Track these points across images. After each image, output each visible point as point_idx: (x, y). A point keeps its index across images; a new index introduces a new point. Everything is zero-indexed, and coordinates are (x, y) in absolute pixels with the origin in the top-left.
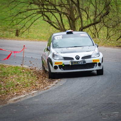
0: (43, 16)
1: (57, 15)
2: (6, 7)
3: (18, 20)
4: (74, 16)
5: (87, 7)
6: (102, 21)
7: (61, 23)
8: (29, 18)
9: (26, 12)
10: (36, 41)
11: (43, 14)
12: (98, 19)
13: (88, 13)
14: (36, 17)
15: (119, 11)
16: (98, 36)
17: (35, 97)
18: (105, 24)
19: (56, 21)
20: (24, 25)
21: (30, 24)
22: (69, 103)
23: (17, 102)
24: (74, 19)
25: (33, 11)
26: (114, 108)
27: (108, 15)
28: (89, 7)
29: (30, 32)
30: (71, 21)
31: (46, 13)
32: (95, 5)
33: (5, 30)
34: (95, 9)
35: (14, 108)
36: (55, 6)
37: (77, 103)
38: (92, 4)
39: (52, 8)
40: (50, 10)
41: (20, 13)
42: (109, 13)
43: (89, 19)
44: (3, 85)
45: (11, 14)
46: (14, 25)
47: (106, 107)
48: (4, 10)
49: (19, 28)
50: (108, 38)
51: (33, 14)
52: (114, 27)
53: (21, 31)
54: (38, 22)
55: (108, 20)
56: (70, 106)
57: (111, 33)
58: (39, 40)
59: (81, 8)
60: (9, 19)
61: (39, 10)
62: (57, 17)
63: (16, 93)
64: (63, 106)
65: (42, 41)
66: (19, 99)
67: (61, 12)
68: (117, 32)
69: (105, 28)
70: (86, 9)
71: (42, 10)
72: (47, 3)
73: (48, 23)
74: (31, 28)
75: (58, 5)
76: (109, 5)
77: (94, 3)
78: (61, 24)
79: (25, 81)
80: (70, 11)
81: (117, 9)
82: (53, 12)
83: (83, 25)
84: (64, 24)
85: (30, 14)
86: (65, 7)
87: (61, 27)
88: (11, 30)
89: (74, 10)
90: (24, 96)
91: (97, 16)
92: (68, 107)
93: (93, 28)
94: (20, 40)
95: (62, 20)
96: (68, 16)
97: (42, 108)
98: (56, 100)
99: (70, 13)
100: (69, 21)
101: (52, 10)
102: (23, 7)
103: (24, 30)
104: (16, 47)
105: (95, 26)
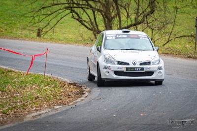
0: (72, 13)
1: (90, 12)
3: (41, 16)
4: (110, 14)
5: (128, 3)
6: (145, 22)
8: (54, 15)
9: (50, 6)
10: (62, 43)
11: (72, 10)
12: (140, 18)
13: (128, 11)
14: (63, 14)
15: (167, 9)
17: (60, 114)
18: (149, 25)
19: (88, 20)
20: (48, 24)
21: (55, 23)
23: (36, 118)
24: (110, 18)
25: (60, 6)
27: (152, 15)
28: (130, 3)
29: (55, 32)
30: (106, 20)
31: (75, 9)
32: (137, 1)
33: (24, 29)
34: (137, 7)
35: (32, 126)
39: (84, 3)
40: (81, 6)
41: (44, 8)
42: (154, 11)
43: (129, 18)
44: (19, 97)
45: (31, 9)
46: (35, 23)
48: (24, 3)
49: (41, 27)
51: (59, 10)
52: (160, 29)
53: (44, 30)
54: (66, 20)
55: (153, 21)
57: (156, 37)
58: (66, 43)
59: (120, 4)
60: (30, 15)
61: (67, 5)
62: (89, 15)
63: (35, 108)
64: (93, 125)
65: (70, 44)
66: (39, 115)
67: (95, 8)
68: (164, 35)
69: (149, 30)
70: (125, 5)
71: (71, 5)
73: (77, 21)
74: (56, 27)
76: (155, 2)
78: (94, 23)
79: (47, 93)
80: (106, 7)
81: (165, 7)
82: (85, 8)
83: (122, 25)
84: (98, 24)
85: (56, 10)
86: (99, 2)
87: (94, 27)
88: (31, 29)
89: (110, 7)
90: (45, 111)
91: (139, 14)
92: (100, 127)
94: (42, 42)
95: (95, 18)
96: (103, 13)
97: (67, 128)
98: (86, 118)
99: (106, 10)
100: (105, 20)
101: (83, 6)
103: (48, 30)
105: (136, 27)
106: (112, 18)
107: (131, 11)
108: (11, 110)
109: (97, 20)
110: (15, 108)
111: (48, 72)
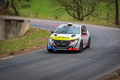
1: (73, 11)
2: (52, 7)
3: (57, 12)
4: (79, 12)
5: (85, 8)
6: (91, 14)
8: (61, 12)
9: (60, 9)
10: (63, 21)
12: (89, 13)
14: (64, 12)
15: (98, 10)
16: (89, 20)
19: (72, 14)
20: (59, 15)
21: (62, 14)
25: (63, 9)
29: (62, 18)
31: (68, 10)
33: (51, 16)
36: (72, 7)
40: (70, 9)
42: (94, 11)
43: (86, 13)
45: (54, 10)
46: (55, 15)
50: (93, 21)
52: (96, 16)
53: (58, 17)
54: (65, 14)
55: (93, 14)
57: (95, 19)
59: (83, 8)
60: (53, 12)
61: (65, 9)
68: (97, 19)
69: (92, 17)
72: (69, 6)
73: (69, 14)
74: (62, 16)
76: (94, 8)
77: (88, 6)
80: (78, 9)
83: (83, 15)
86: (76, 8)
87: (74, 16)
94: (57, 21)
96: (77, 11)
102: (59, 7)
105: (88, 16)
106: (80, 13)
107: (86, 11)
109: (75, 14)
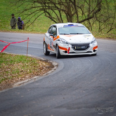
0: (45, 13)
1: (57, 11)
2: (14, 5)
3: (24, 16)
4: (71, 13)
5: (82, 5)
6: (95, 17)
7: (60, 18)
8: (33, 14)
9: (30, 9)
10: (39, 34)
11: (45, 11)
12: (91, 15)
13: (83, 10)
14: (39, 14)
15: (109, 8)
16: (91, 29)
18: (97, 19)
19: (56, 17)
20: (29, 21)
21: (34, 19)
22: (65, 87)
23: (21, 86)
24: (71, 15)
25: (37, 8)
26: (103, 91)
27: (99, 12)
28: (84, 5)
29: (35, 26)
30: (68, 16)
31: (47, 10)
32: (89, 3)
34: (89, 7)
35: (18, 91)
36: (55, 4)
37: (71, 87)
38: (87, 2)
39: (53, 6)
40: (51, 8)
41: (26, 10)
42: (100, 9)
43: (84, 15)
44: (10, 71)
45: (18, 11)
47: (96, 90)
49: (25, 23)
50: (100, 31)
51: (36, 11)
52: (105, 21)
53: (27, 25)
54: (41, 18)
55: (100, 16)
56: (65, 89)
57: (103, 27)
59: (77, 5)
61: (41, 8)
62: (57, 14)
63: (20, 79)
64: (59, 89)
66: (23, 83)
67: (60, 9)
68: (108, 26)
69: (97, 22)
71: (44, 7)
73: (49, 18)
74: (35, 23)
75: (57, 3)
76: (101, 3)
80: (68, 8)
81: (108, 6)
82: (54, 9)
83: (79, 20)
84: (63, 20)
85: (34, 11)
86: (63, 5)
89: (71, 8)
90: (27, 80)
91: (90, 12)
92: (64, 90)
93: (87, 22)
94: (26, 33)
95: (61, 16)
96: (66, 12)
97: (42, 91)
98: (54, 84)
99: (68, 10)
100: (67, 17)
101: (52, 8)
102: (28, 5)
103: (29, 25)
104: (22, 39)
105: (89, 21)
106: (72, 15)
107: (85, 10)
108: (4, 80)
109: (62, 17)
110: (6, 79)
111: (30, 54)
